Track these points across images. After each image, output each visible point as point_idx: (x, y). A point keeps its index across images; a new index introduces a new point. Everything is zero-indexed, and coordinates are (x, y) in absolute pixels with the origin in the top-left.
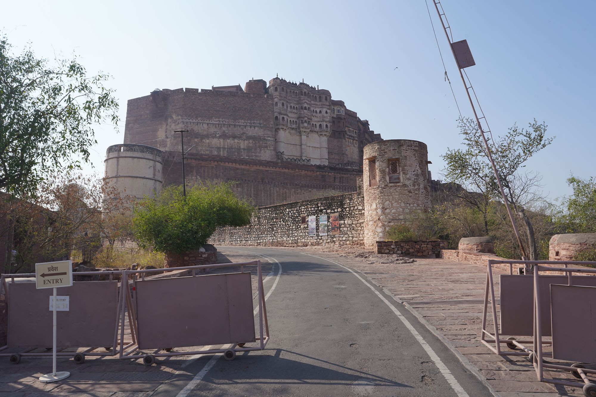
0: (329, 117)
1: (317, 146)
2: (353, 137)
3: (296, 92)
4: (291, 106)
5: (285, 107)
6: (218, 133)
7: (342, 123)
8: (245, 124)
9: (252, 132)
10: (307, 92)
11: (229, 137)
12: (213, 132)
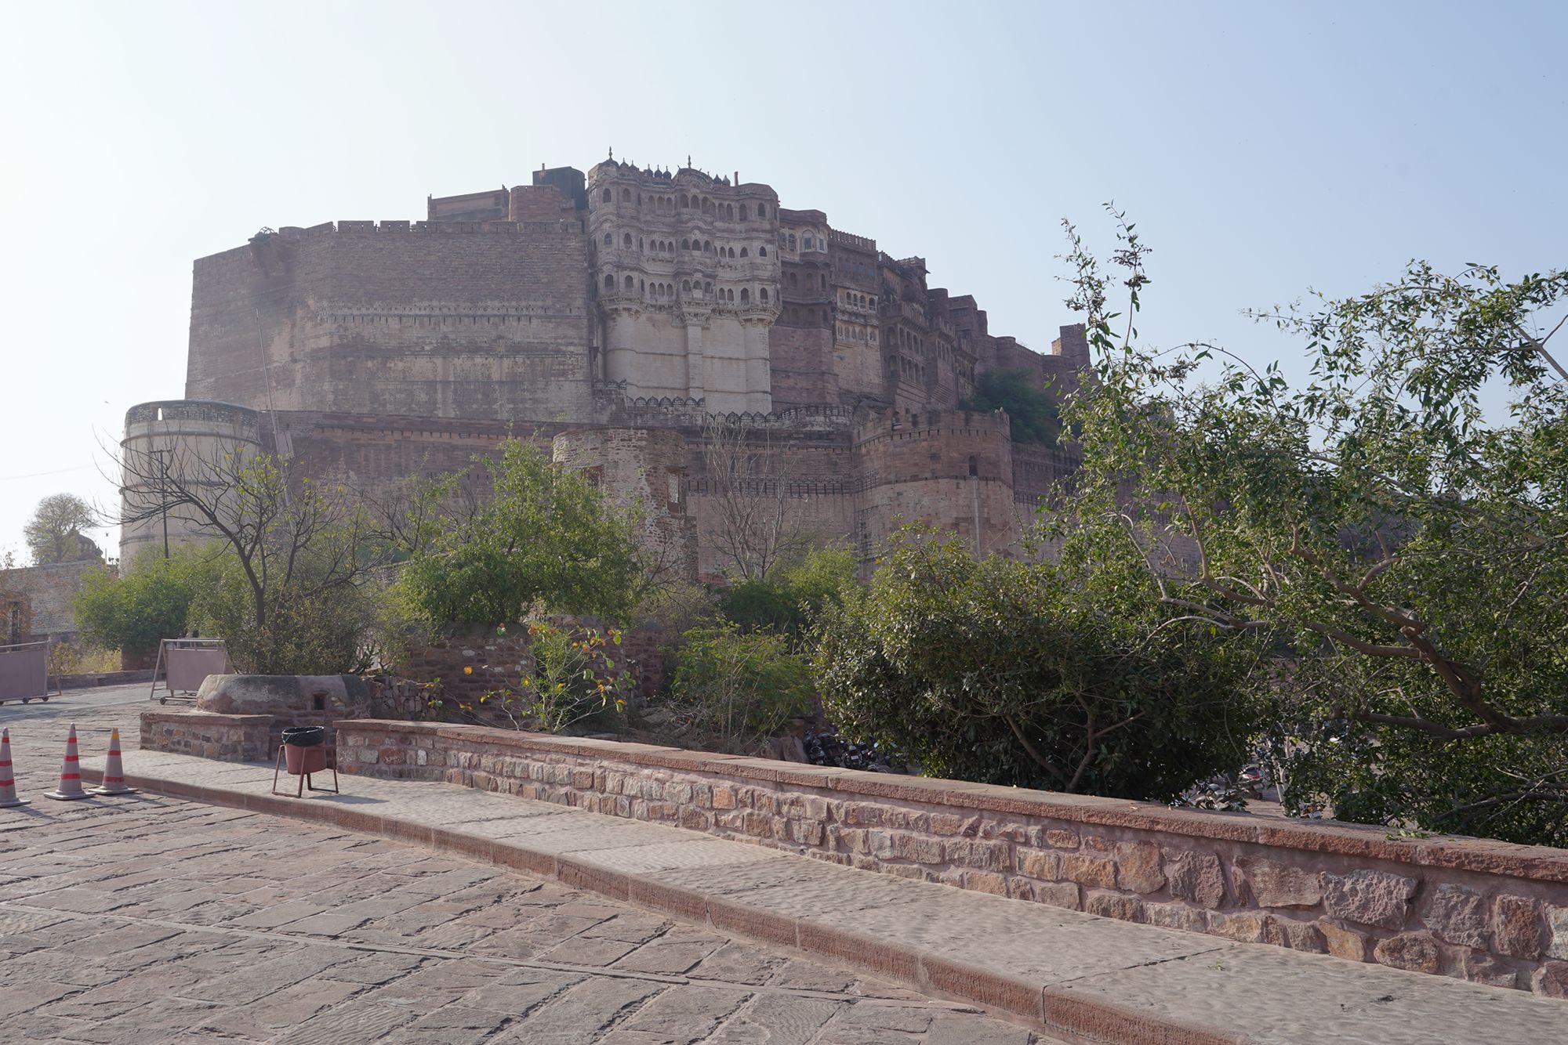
0: (770, 267)
1: (736, 356)
2: (864, 317)
3: (669, 199)
4: (653, 243)
5: (634, 247)
6: (427, 341)
7: (820, 279)
8: (503, 312)
9: (522, 332)
10: (701, 197)
11: (458, 352)
12: (415, 340)
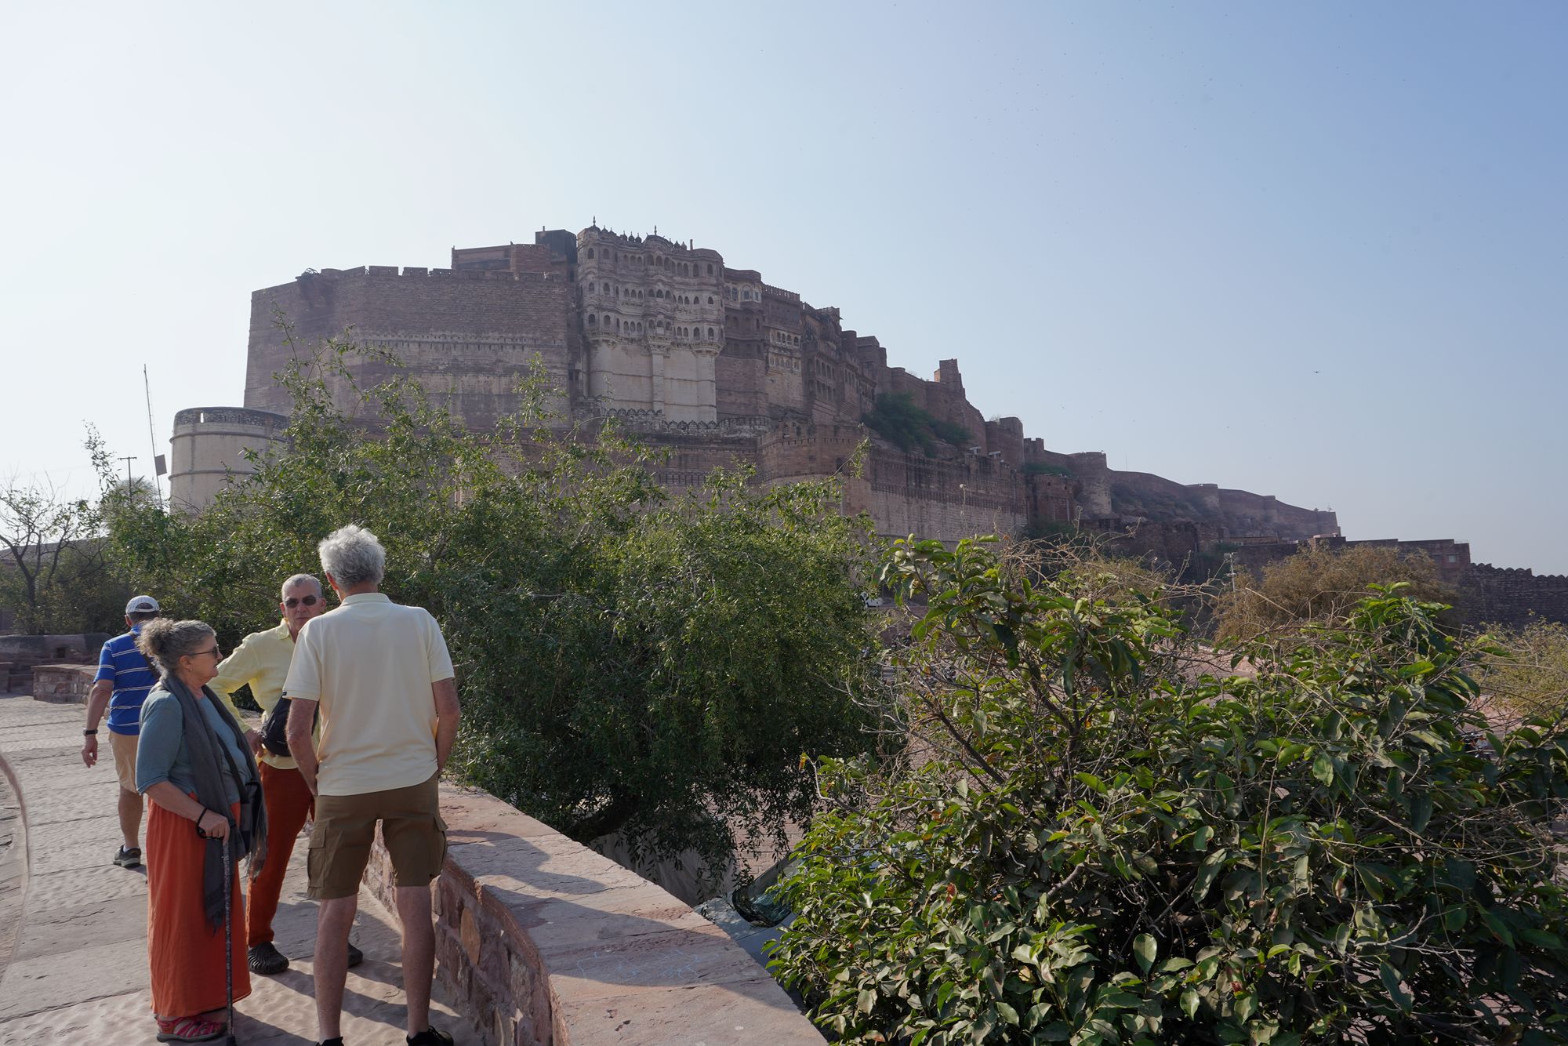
0: (716, 312)
1: (690, 378)
2: (790, 351)
3: (640, 258)
4: (627, 290)
5: (612, 293)
6: (441, 362)
7: (755, 323)
8: (501, 341)
9: (516, 357)
10: (663, 257)
11: (465, 371)
12: (431, 361)
